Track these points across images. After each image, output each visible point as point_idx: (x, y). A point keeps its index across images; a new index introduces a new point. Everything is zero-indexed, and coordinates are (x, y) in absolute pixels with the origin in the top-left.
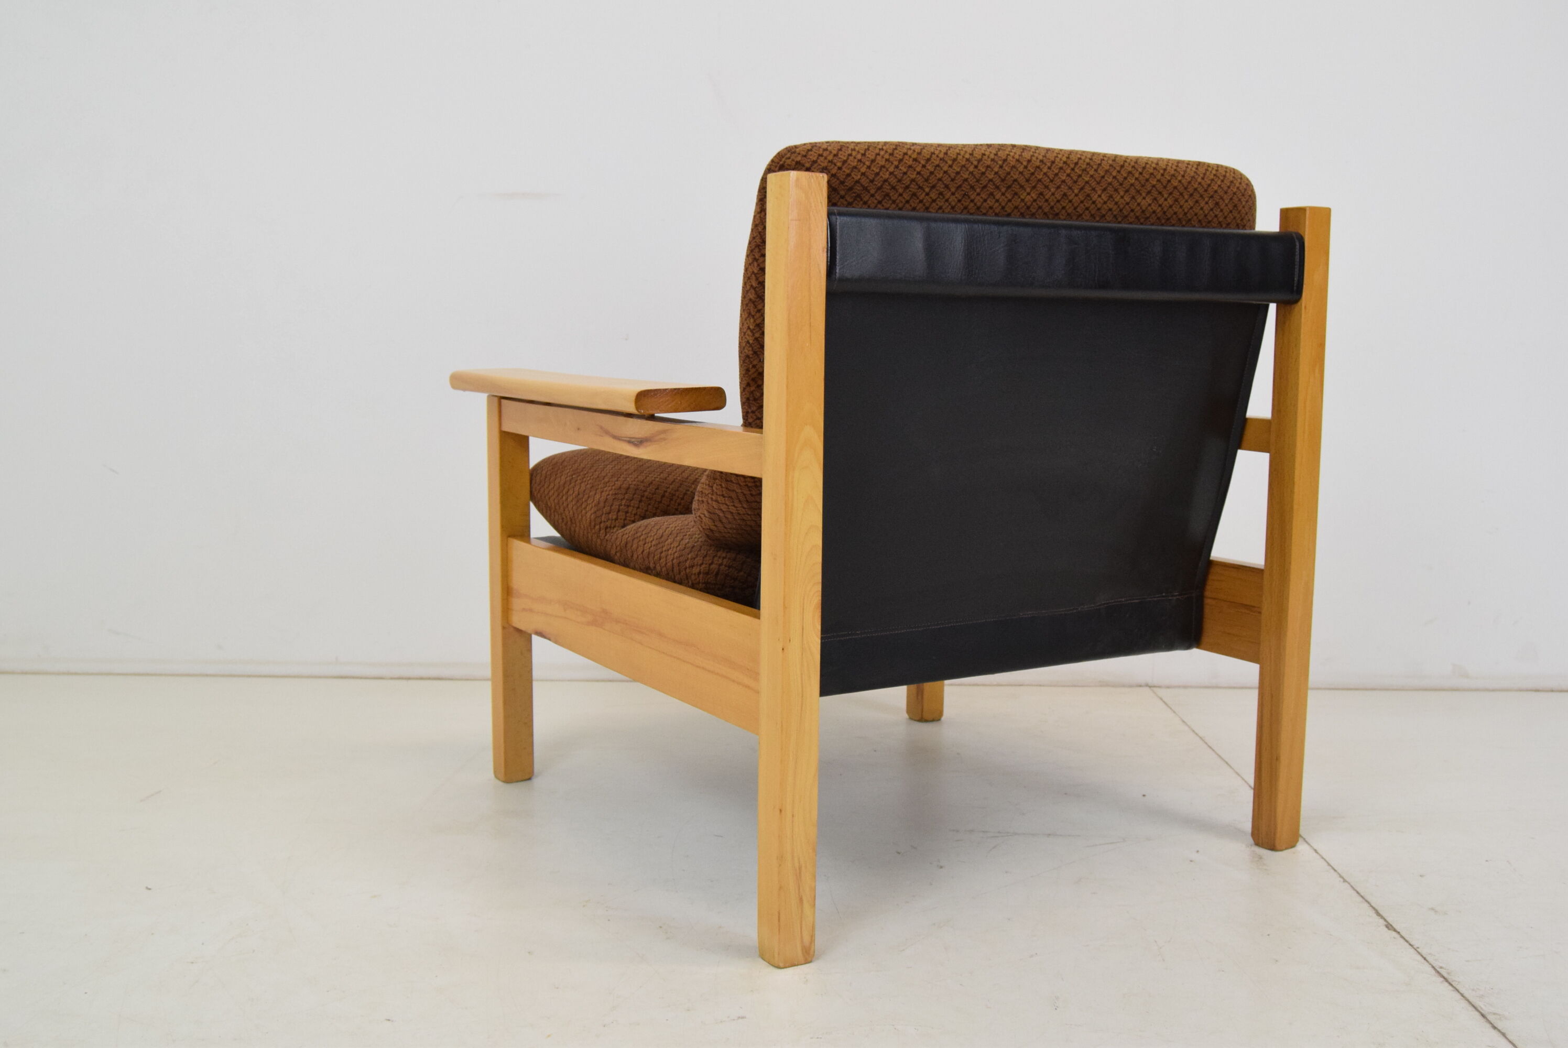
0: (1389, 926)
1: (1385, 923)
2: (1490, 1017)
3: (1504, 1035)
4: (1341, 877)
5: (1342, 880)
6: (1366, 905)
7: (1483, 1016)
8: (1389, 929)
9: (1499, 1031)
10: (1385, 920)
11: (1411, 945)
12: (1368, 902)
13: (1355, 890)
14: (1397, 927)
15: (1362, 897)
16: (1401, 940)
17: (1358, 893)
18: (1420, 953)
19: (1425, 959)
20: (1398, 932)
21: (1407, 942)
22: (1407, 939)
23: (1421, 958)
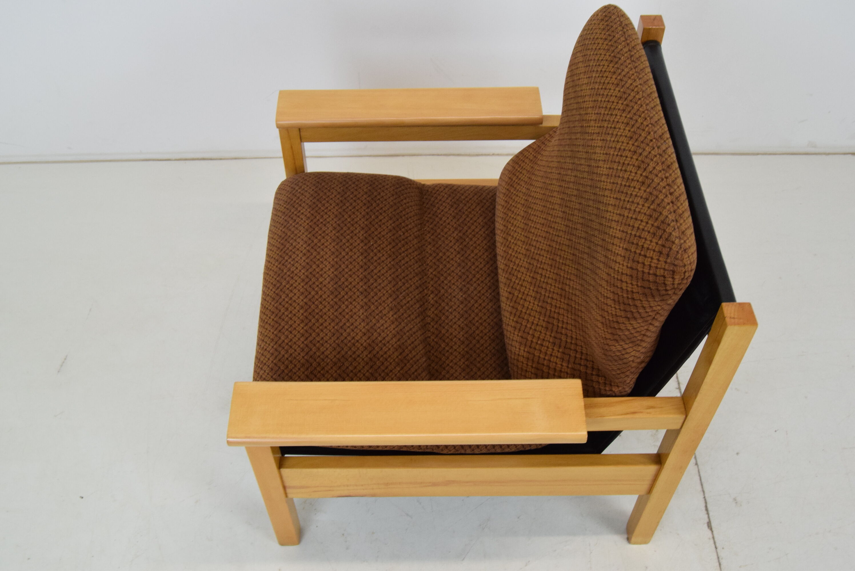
11: (716, 548)
12: (703, 492)
13: (700, 476)
14: (713, 525)
15: (702, 485)
16: (712, 541)
17: (701, 480)
18: (718, 558)
19: (720, 564)
20: (712, 532)
21: (715, 543)
22: (716, 539)
23: (717, 564)
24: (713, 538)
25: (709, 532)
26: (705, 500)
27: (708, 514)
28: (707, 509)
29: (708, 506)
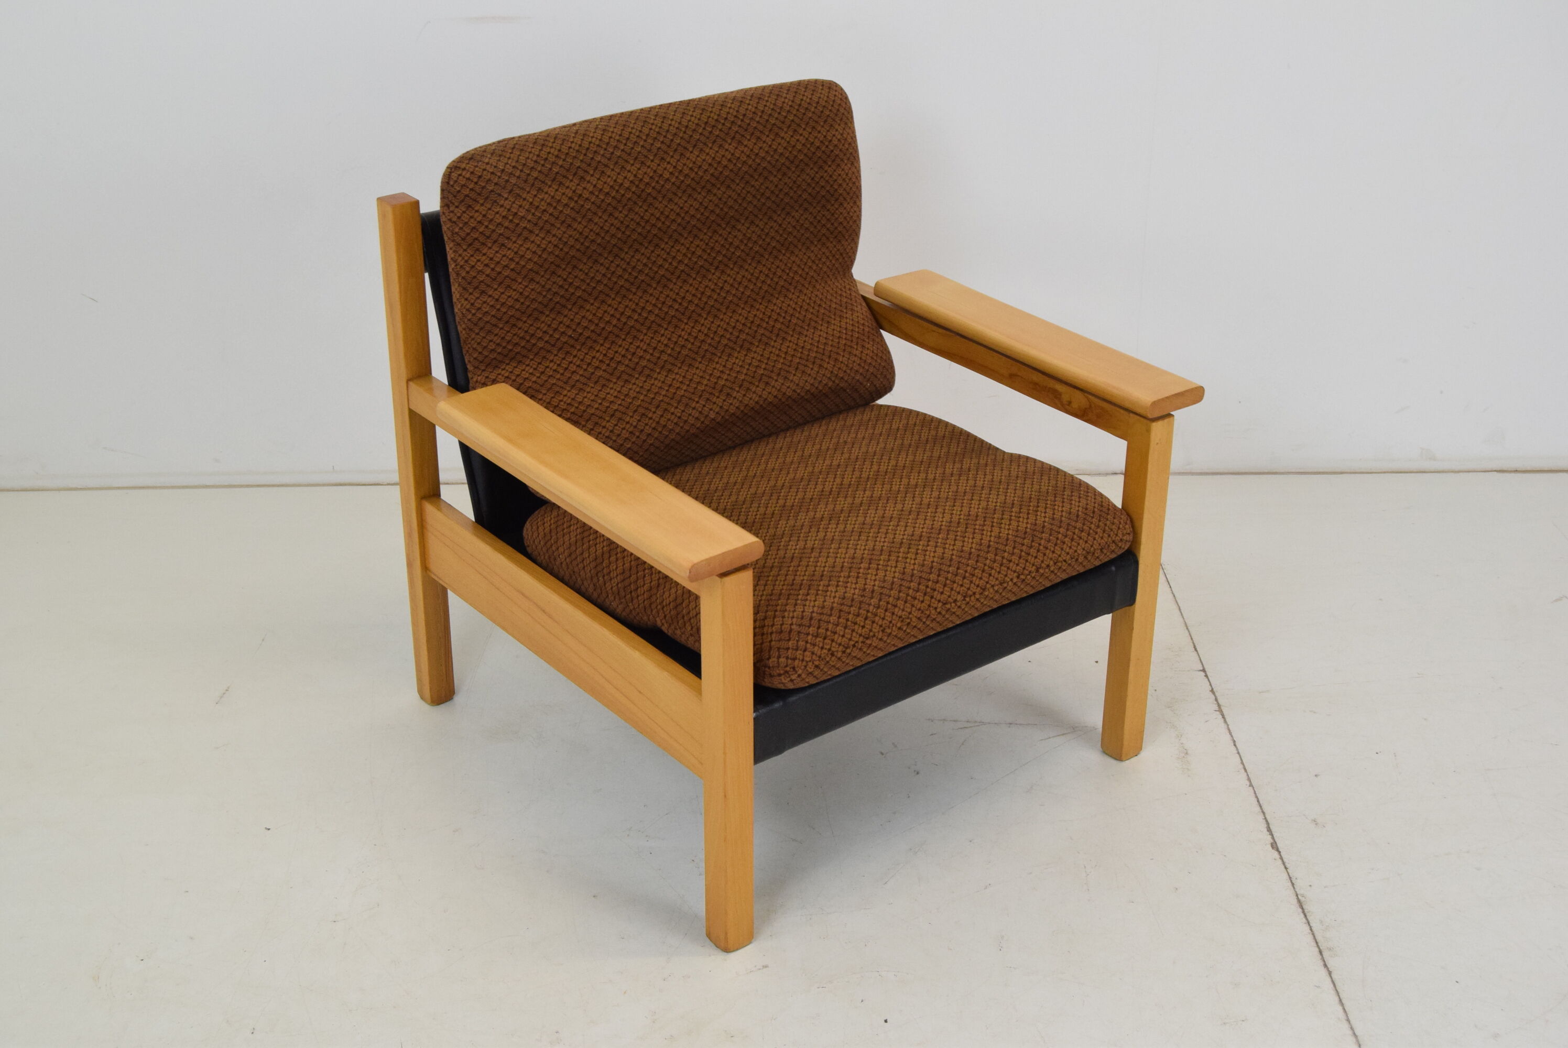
0: (1274, 845)
1: (1272, 841)
2: (1325, 954)
3: (1330, 973)
4: (1249, 779)
5: (1248, 783)
6: (1261, 816)
7: (1321, 952)
8: (1273, 847)
9: (1328, 969)
10: (1273, 838)
11: (1286, 868)
12: (1263, 813)
13: (1257, 797)
14: (1280, 845)
15: (1261, 806)
16: (1280, 862)
17: (1258, 801)
18: (1290, 878)
19: (1293, 884)
20: (1279, 852)
21: (1284, 863)
22: (1285, 860)
23: (1290, 884)
24: (1281, 858)
25: (1276, 853)
26: (1267, 821)
27: (1272, 835)
28: (1269, 830)
29: (1271, 826)
